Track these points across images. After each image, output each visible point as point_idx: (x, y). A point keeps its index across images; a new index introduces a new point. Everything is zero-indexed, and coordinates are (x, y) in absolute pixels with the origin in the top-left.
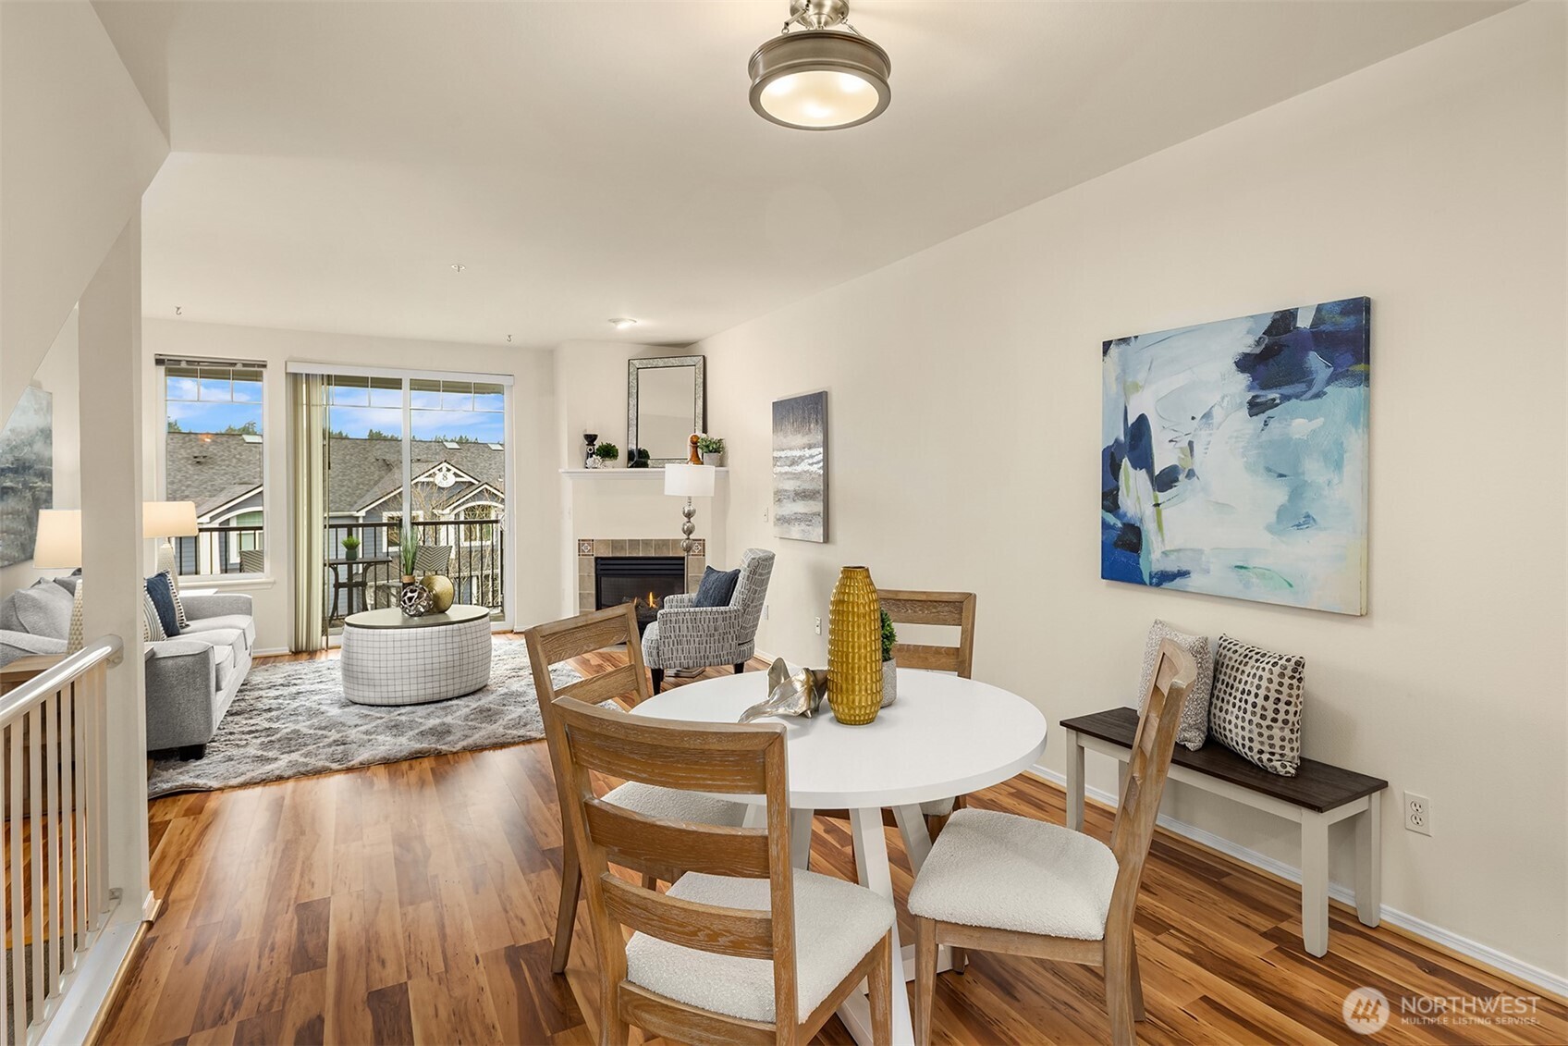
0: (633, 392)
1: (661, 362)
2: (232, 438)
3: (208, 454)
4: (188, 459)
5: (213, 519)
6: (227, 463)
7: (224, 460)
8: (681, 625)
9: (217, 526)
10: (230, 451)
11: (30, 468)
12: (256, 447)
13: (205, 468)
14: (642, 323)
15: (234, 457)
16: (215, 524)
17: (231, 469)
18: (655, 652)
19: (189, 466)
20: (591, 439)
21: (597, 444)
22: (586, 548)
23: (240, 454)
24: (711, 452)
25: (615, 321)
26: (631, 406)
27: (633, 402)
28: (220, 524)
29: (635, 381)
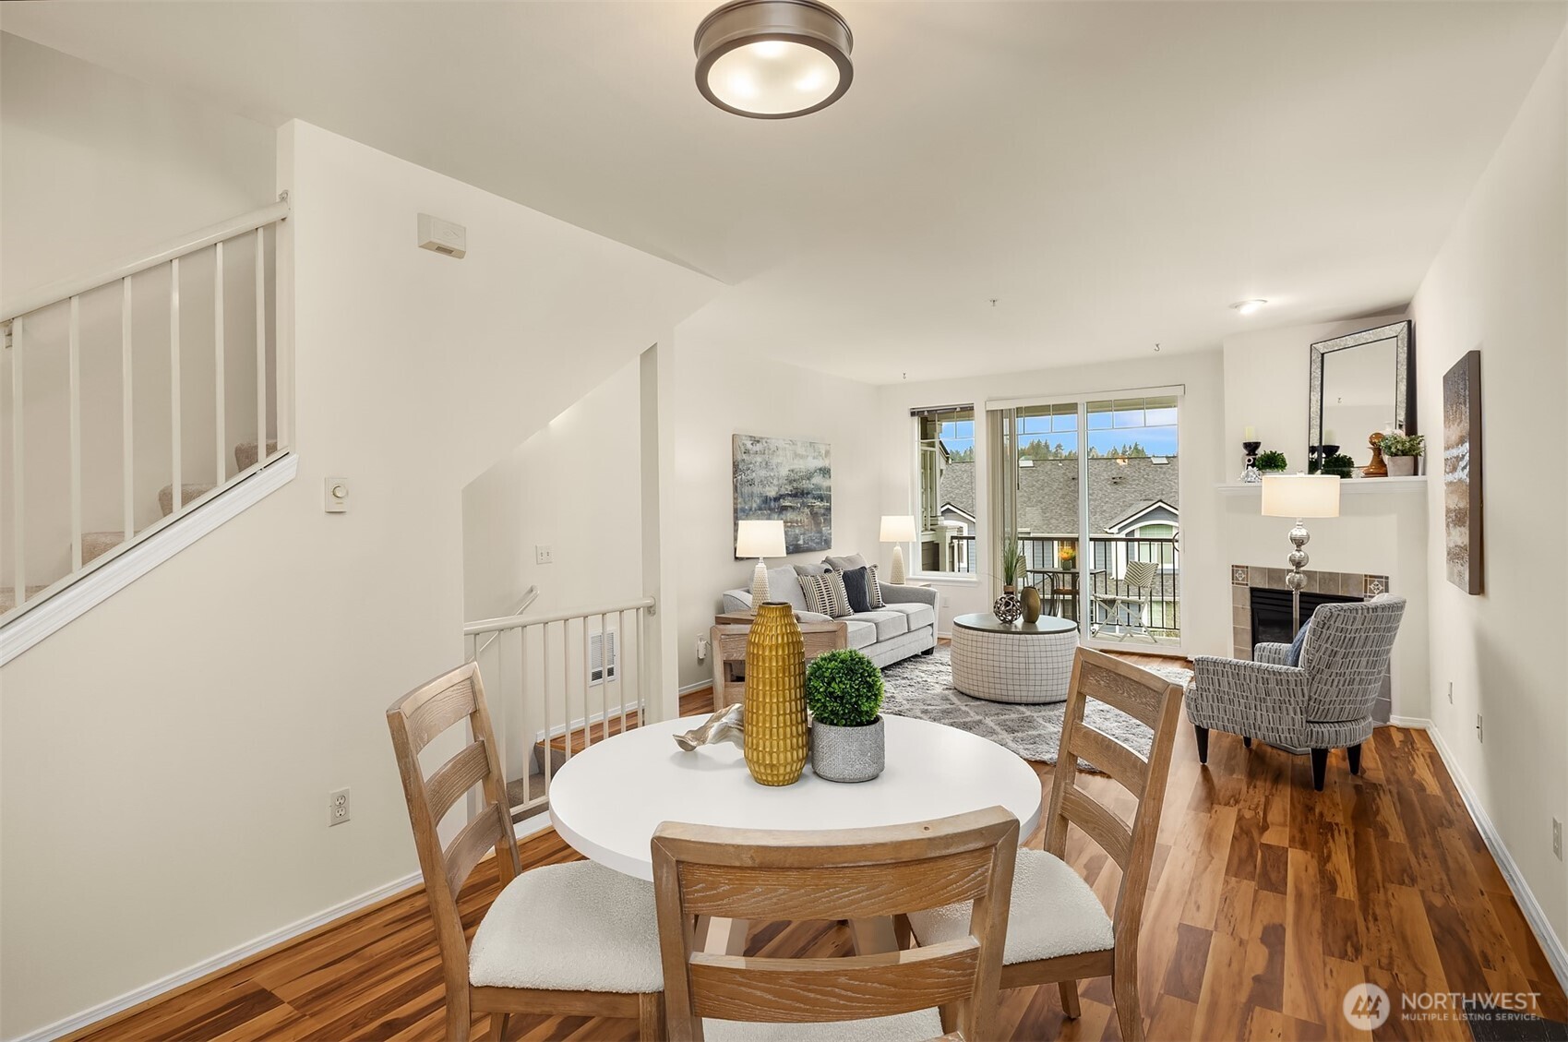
0: (1319, 383)
1: (1350, 341)
2: (1142, 460)
3: (1122, 476)
4: (1108, 480)
5: (1121, 530)
6: (1137, 482)
7: (1134, 480)
8: (1221, 678)
9: (1124, 537)
10: (1140, 472)
11: (808, 493)
12: (1161, 468)
13: (1119, 487)
14: (1275, 301)
15: (1143, 477)
16: (1122, 535)
17: (1139, 488)
18: (1193, 704)
19: (1108, 486)
20: (1252, 447)
21: (1260, 452)
22: (1241, 576)
23: (1148, 474)
24: (1396, 455)
25: (1237, 306)
26: (1313, 402)
27: (1315, 397)
28: (1126, 535)
29: (1319, 371)
